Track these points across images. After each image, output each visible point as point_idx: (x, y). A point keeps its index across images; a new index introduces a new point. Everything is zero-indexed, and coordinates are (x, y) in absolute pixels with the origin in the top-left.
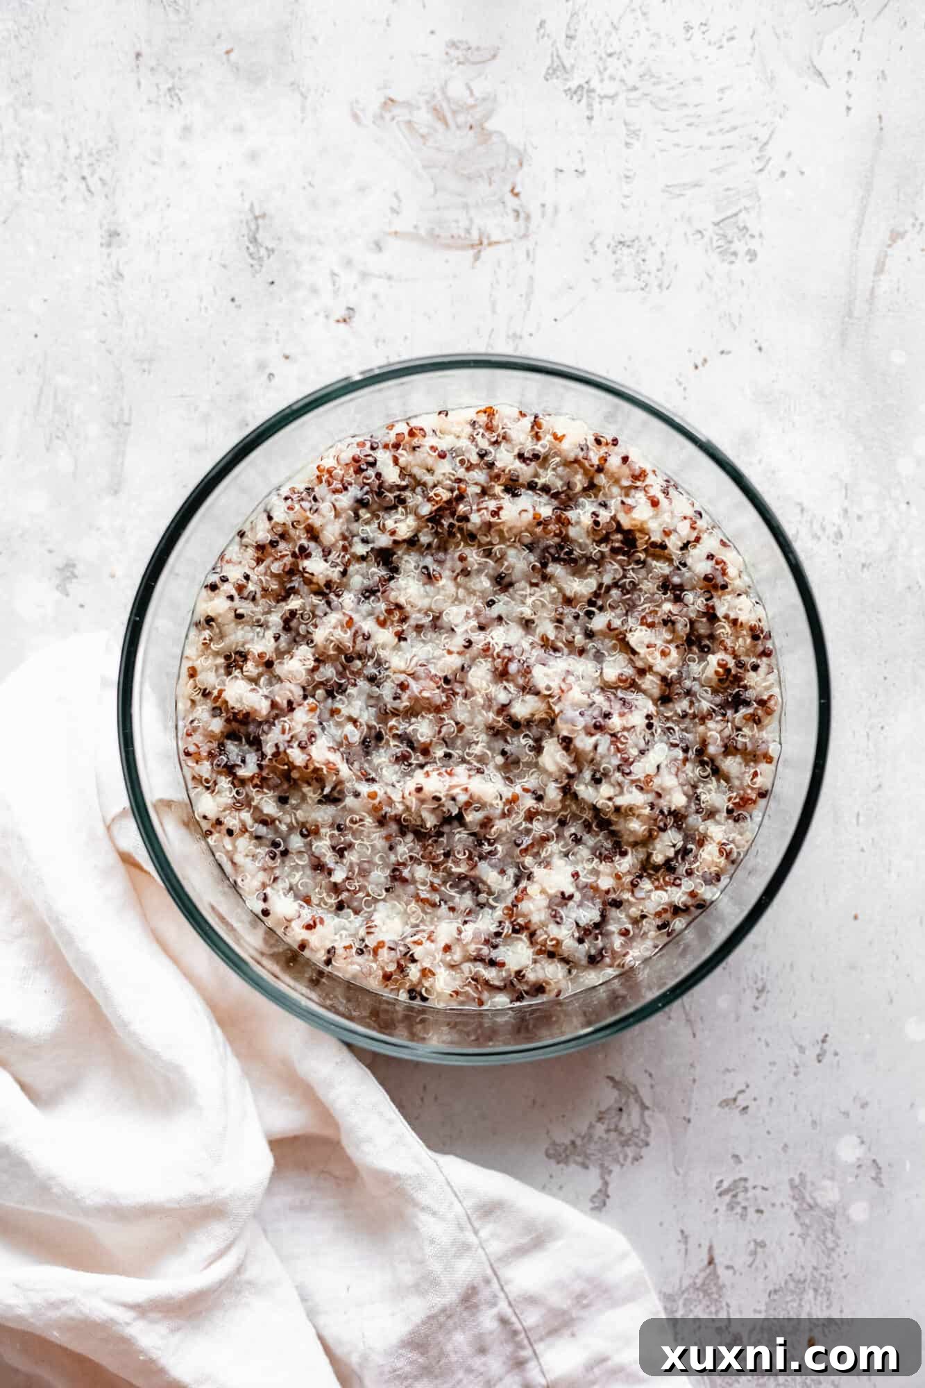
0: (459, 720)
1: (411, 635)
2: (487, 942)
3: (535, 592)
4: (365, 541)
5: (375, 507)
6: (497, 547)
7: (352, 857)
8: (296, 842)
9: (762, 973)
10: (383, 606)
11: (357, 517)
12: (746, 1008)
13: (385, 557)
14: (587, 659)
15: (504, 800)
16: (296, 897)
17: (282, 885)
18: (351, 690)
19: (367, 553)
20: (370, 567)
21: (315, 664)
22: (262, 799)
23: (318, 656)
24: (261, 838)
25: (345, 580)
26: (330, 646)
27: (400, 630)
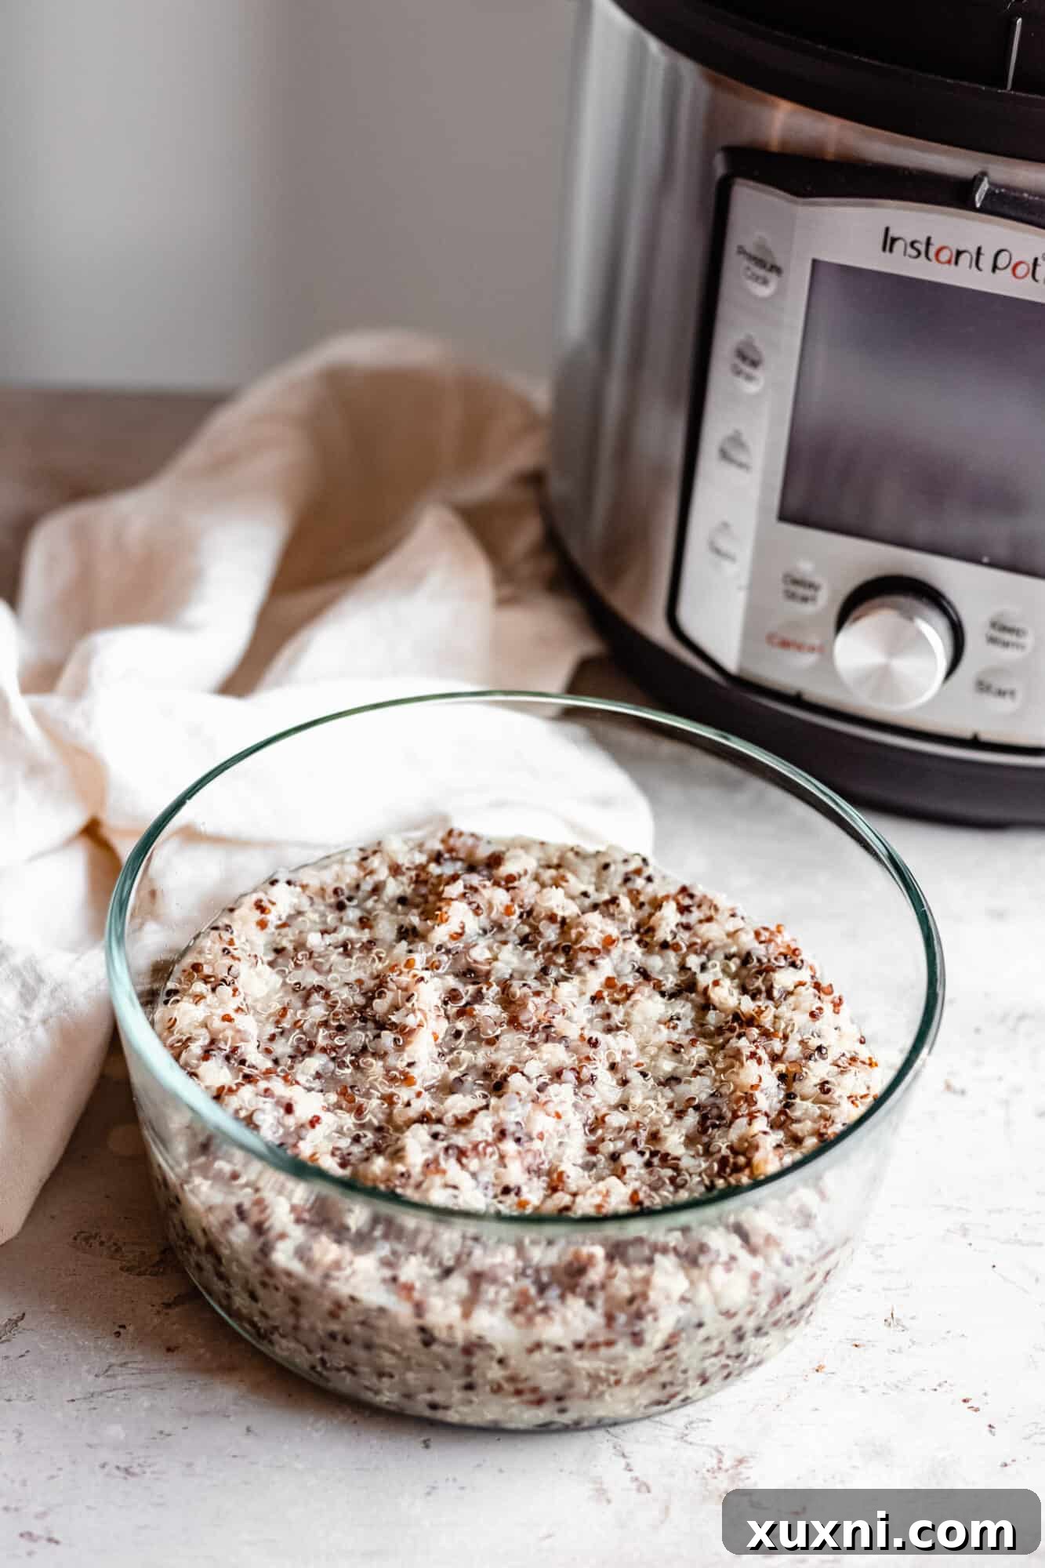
0: (501, 1038)
1: (599, 1010)
2: (234, 1050)
3: (662, 1107)
4: (703, 967)
5: (744, 972)
6: (711, 1068)
7: (335, 957)
8: (353, 914)
9: (153, 1473)
10: (630, 982)
11: (728, 957)
12: (104, 1455)
13: (687, 987)
14: (585, 1156)
15: (407, 1069)
16: (290, 917)
17: (305, 904)
18: (530, 954)
19: (690, 969)
20: (674, 974)
21: (559, 919)
22: (402, 883)
23: (568, 921)
24: (358, 887)
25: (657, 949)
26: (581, 930)
27: (602, 998)
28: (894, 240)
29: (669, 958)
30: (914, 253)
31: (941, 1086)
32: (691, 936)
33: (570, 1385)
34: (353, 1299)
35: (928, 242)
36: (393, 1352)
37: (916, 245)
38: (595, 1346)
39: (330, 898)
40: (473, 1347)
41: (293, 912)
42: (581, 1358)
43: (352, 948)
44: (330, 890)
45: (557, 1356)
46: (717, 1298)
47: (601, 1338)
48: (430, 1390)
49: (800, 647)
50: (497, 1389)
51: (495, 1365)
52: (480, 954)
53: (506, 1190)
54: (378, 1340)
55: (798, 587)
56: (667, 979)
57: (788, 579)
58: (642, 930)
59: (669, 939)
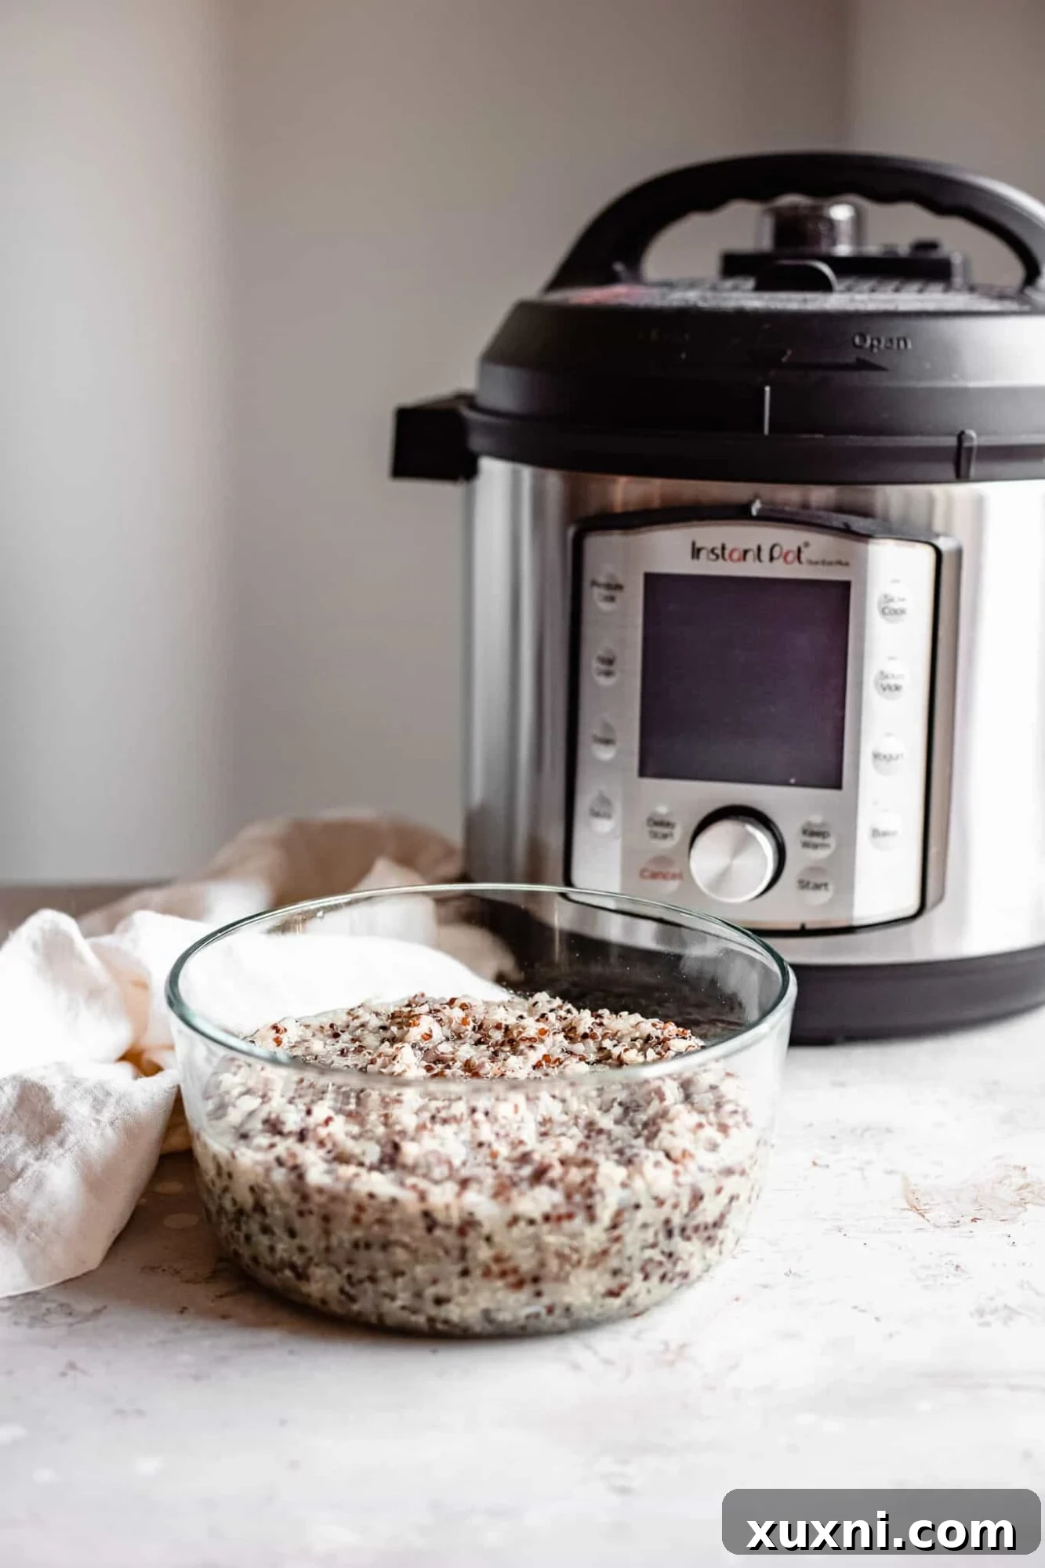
10: (561, 1057)
18: (483, 1048)
19: (605, 1048)
20: (594, 1053)
21: (503, 1026)
22: (382, 1020)
23: (510, 1027)
24: (348, 1026)
25: (579, 1039)
26: (521, 1030)
27: (542, 1065)
28: (699, 550)
29: (589, 1043)
30: (714, 557)
31: (811, 1164)
32: (603, 1030)
33: (542, 1264)
34: (371, 1196)
35: (723, 548)
36: (405, 1246)
37: (716, 551)
38: (559, 1218)
39: (327, 1031)
40: (468, 1225)
41: (299, 1040)
42: (550, 1232)
43: (347, 1051)
44: (327, 1027)
45: (531, 1230)
46: (649, 1187)
47: (563, 1210)
48: (435, 1282)
49: (664, 876)
50: (487, 1273)
51: (483, 1244)
52: (445, 1048)
53: (481, 1145)
54: (393, 1236)
55: (660, 825)
56: (590, 1056)
57: (652, 823)
58: (567, 1030)
59: (588, 1031)
